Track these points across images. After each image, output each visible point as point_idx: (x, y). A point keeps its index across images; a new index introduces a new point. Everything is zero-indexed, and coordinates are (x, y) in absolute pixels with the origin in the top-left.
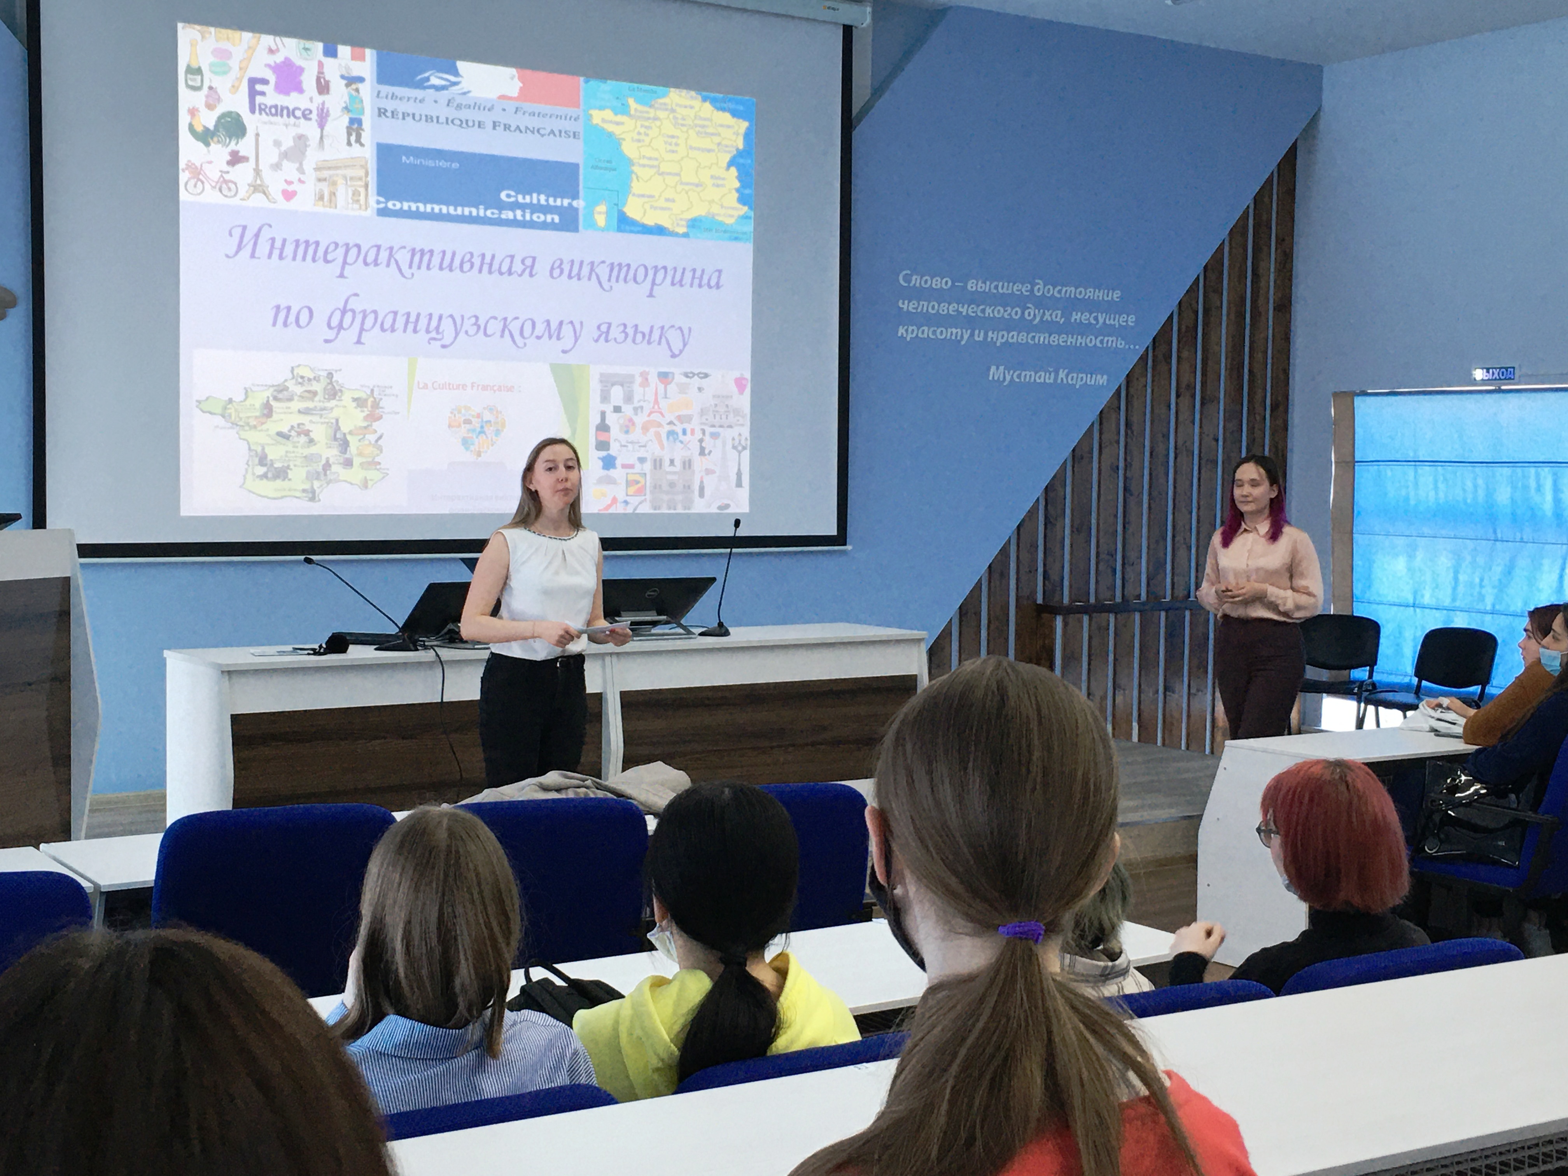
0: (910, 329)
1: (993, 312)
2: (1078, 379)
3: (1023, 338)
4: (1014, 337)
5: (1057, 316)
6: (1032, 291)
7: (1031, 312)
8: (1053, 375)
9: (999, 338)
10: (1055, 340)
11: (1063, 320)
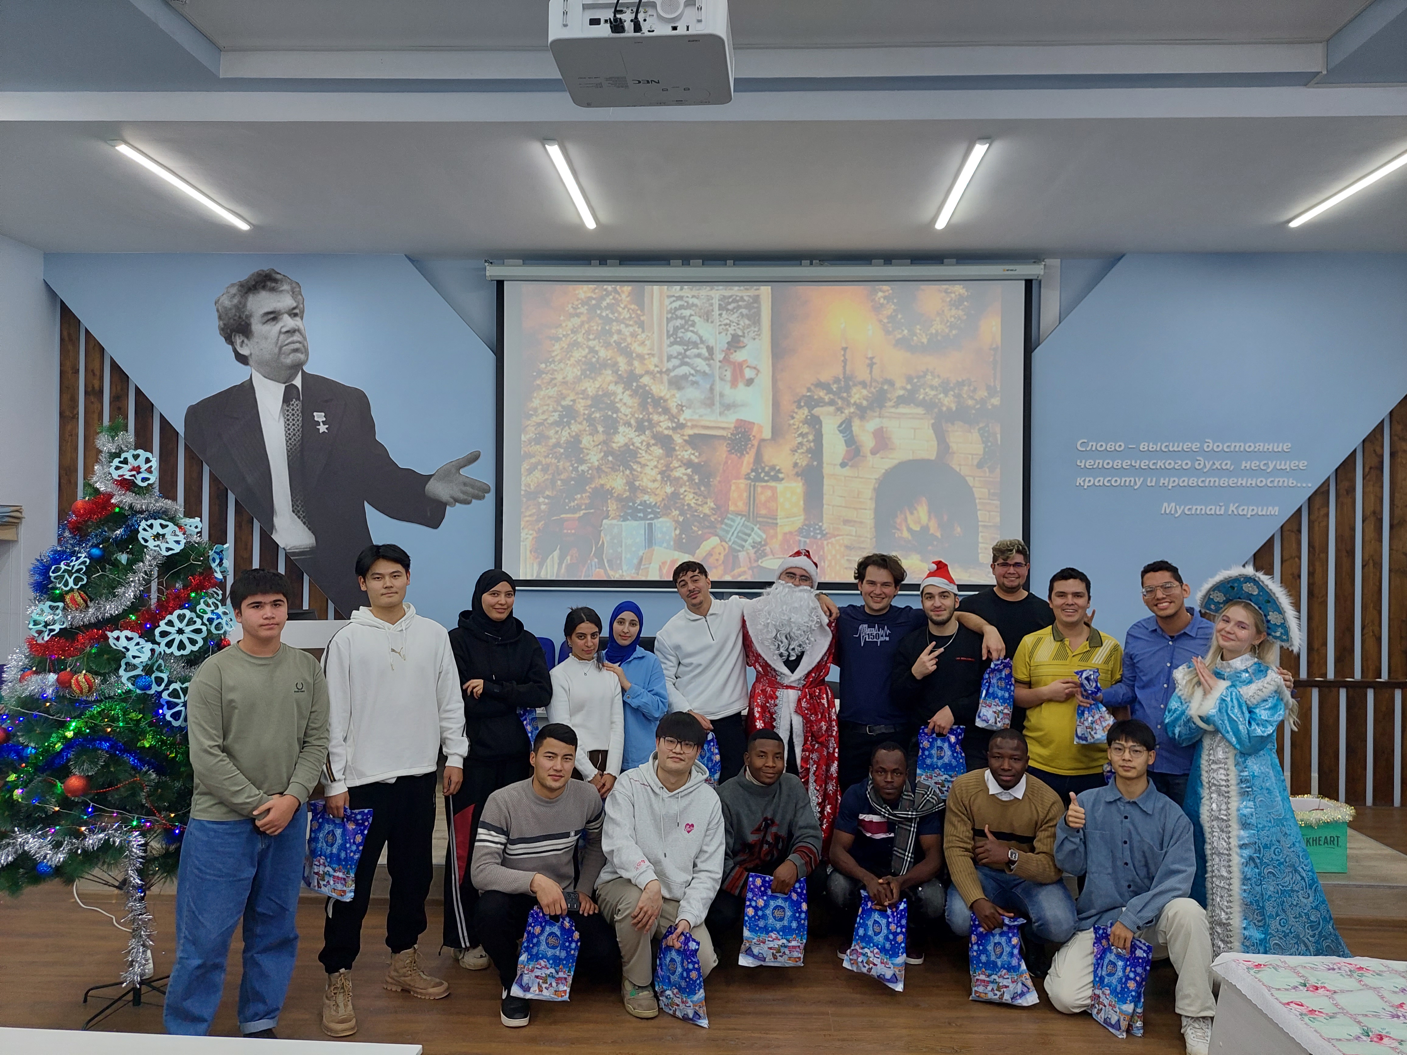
0: (1087, 480)
1: (1164, 464)
2: (1248, 511)
3: (1193, 481)
4: (1184, 481)
5: (1227, 464)
6: (1202, 446)
7: (1201, 463)
8: (1223, 508)
9: (1171, 482)
10: (1224, 482)
11: (1232, 467)
